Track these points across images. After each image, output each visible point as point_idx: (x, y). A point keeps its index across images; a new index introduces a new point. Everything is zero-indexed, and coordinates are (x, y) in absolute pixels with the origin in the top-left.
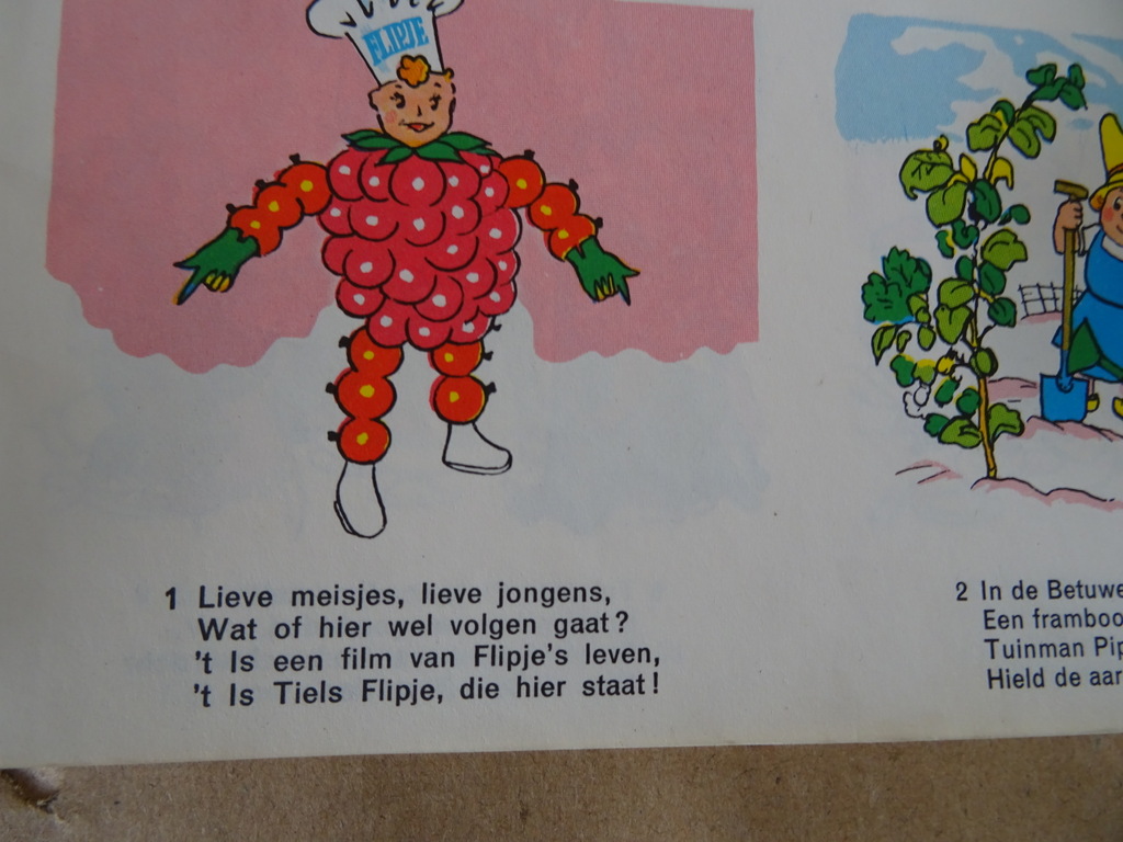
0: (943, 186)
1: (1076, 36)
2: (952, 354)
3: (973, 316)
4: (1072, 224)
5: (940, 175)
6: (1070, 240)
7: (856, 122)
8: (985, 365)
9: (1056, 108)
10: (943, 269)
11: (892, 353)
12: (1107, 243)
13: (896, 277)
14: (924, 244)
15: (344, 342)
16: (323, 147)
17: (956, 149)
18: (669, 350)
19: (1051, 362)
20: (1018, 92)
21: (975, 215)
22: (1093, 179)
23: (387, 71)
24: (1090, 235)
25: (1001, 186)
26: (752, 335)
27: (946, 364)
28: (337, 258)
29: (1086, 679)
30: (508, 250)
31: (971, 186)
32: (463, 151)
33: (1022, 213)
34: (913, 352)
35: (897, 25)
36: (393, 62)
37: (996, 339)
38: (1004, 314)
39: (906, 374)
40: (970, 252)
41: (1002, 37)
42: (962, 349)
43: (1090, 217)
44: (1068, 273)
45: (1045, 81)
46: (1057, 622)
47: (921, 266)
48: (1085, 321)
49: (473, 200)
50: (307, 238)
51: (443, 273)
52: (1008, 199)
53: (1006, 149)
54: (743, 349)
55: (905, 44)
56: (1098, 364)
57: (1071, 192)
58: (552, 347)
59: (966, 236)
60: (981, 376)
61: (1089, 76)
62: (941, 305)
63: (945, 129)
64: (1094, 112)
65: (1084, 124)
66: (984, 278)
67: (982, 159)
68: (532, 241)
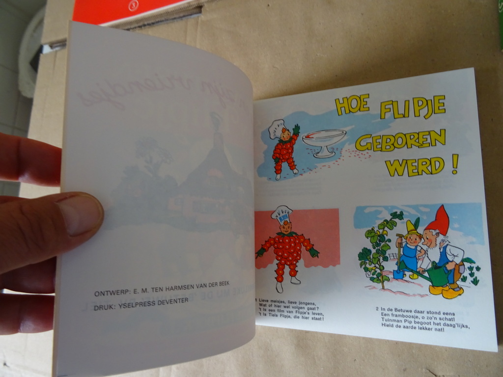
0: (374, 236)
1: (402, 206)
2: (375, 266)
3: (379, 260)
4: (400, 242)
5: (373, 234)
6: (400, 245)
7: (357, 226)
8: (382, 268)
9: (397, 220)
10: (374, 251)
11: (364, 266)
12: (408, 245)
13: (364, 252)
14: (369, 246)
15: (277, 264)
16: (274, 235)
17: (376, 229)
18: (326, 266)
19: (396, 268)
20: (389, 218)
21: (380, 241)
22: (405, 233)
23: (282, 223)
24: (404, 244)
25: (385, 235)
26: (339, 264)
27: (374, 268)
28: (276, 252)
29: (402, 327)
30: (300, 250)
31: (379, 236)
32: (291, 235)
33: (389, 241)
34: (368, 266)
35: (365, 207)
36: (283, 222)
37: (384, 264)
38: (386, 259)
39: (366, 270)
40: (379, 248)
41: (386, 208)
42: (377, 265)
43: (404, 240)
44: (399, 251)
45: (394, 215)
46: (396, 316)
47: (370, 251)
48: (403, 261)
49: (295, 242)
50: (272, 249)
51: (291, 254)
52: (387, 238)
53: (386, 229)
54: (338, 266)
55: (367, 211)
56: (406, 268)
57: (400, 236)
58: (307, 265)
59: (378, 245)
60: (381, 270)
61: (404, 213)
62: (373, 257)
63: (374, 226)
64: (405, 220)
65: (403, 223)
66: (382, 253)
67: (381, 231)
68: (303, 248)
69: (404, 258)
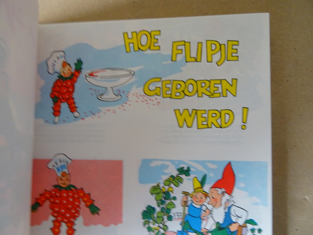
0: (158, 193)
1: (190, 161)
2: (159, 227)
3: (163, 220)
4: (185, 200)
5: (158, 191)
6: (185, 204)
7: (142, 180)
8: (165, 228)
9: (183, 176)
10: (158, 209)
11: (147, 226)
12: (194, 205)
13: (148, 211)
14: (154, 204)
15: (53, 221)
16: (50, 188)
17: (161, 185)
18: (106, 225)
19: (180, 228)
20: (175, 173)
21: (165, 199)
22: (190, 191)
24: (189, 203)
25: (171, 193)
26: (121, 222)
27: (158, 228)
28: (52, 208)
30: (79, 206)
31: (164, 193)
32: (70, 188)
33: (175, 198)
34: (151, 226)
35: (151, 161)
36: (61, 172)
37: (168, 223)
38: (170, 218)
39: (150, 229)
40: (164, 206)
41: (172, 162)
42: (161, 225)
43: (190, 199)
44: (184, 210)
45: (181, 171)
47: (154, 209)
48: (188, 221)
49: (73, 197)
50: (47, 204)
51: (68, 210)
52: (172, 195)
53: (172, 185)
54: (120, 225)
55: (153, 164)
56: (190, 229)
57: (186, 194)
58: (86, 224)
59: (163, 202)
60: (165, 230)
61: (192, 169)
62: (158, 217)
63: (159, 181)
64: (192, 176)
65: (189, 179)
66: (166, 211)
67: (167, 187)
68: (83, 204)
69: (189, 218)
